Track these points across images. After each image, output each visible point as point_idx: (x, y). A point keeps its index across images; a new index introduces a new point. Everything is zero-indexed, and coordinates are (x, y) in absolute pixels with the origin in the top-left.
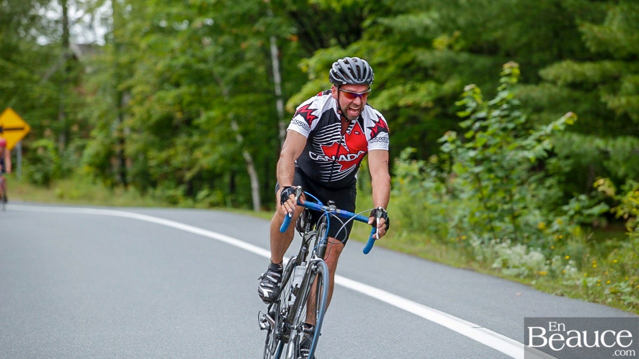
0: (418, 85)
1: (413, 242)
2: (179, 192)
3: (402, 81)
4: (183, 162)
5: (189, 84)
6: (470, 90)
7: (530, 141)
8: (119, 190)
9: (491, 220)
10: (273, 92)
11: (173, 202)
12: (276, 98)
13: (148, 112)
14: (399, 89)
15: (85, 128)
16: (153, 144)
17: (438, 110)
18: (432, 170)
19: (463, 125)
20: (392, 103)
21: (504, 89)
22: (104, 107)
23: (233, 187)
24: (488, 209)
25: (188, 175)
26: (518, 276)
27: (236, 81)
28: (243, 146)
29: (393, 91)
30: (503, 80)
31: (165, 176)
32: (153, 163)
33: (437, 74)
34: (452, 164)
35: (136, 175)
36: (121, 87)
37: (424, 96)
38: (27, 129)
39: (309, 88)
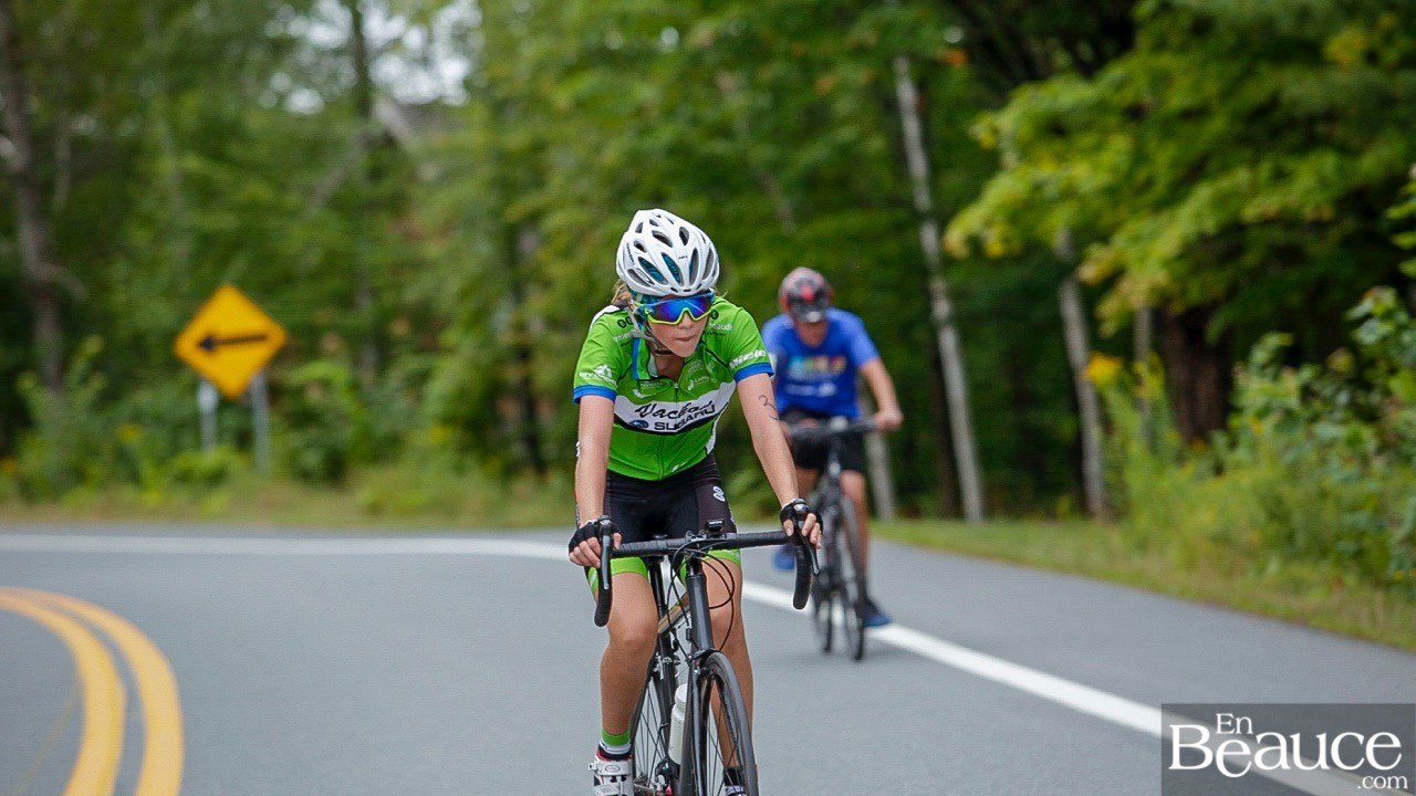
0: (1290, 164)
1: (1297, 587)
3: (1247, 154)
8: (524, 485)
10: (907, 203)
12: (918, 218)
13: (587, 273)
15: (427, 326)
17: (1349, 224)
18: (1339, 389)
19: (1411, 268)
20: (1223, 216)
22: (472, 267)
27: (811, 182)
29: (1225, 183)
33: (1340, 132)
34: (1390, 372)
36: (514, 213)
37: (1308, 192)
38: (278, 337)
39: (1003, 189)
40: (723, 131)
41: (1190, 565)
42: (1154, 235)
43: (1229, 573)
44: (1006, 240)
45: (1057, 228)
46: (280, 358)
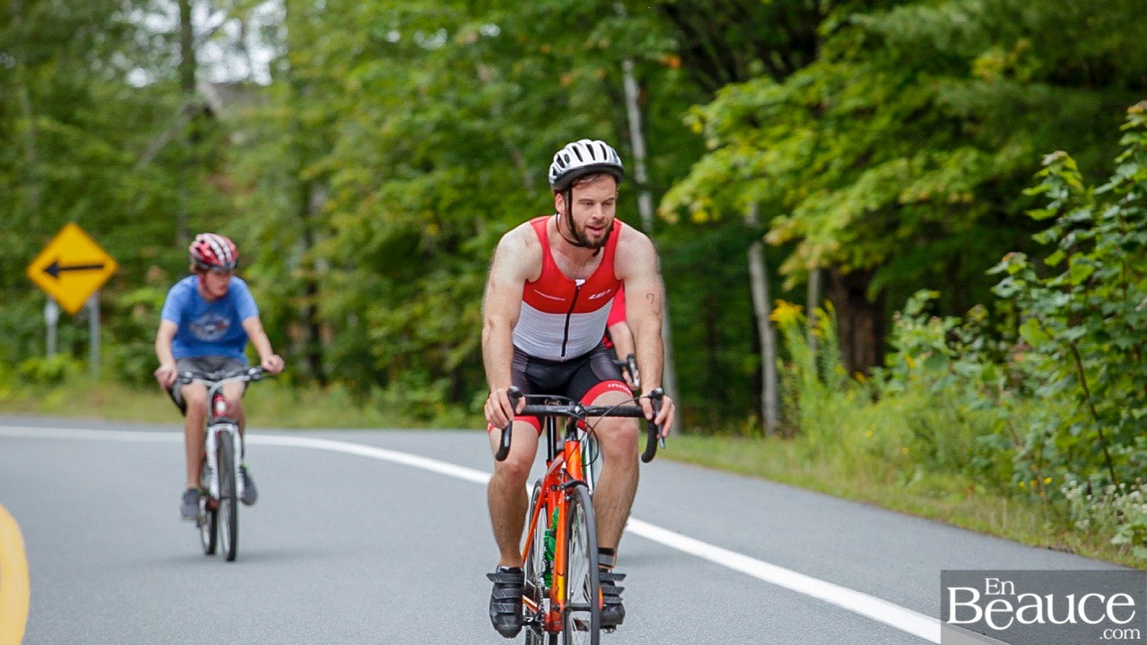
0: (938, 156)
1: (937, 493)
2: (435, 394)
3: (905, 147)
4: (441, 330)
5: (452, 165)
6: (1054, 163)
8: (311, 393)
9: (1105, 442)
10: (631, 178)
11: (423, 416)
12: (638, 189)
13: (366, 223)
14: (901, 164)
16: (377, 294)
17: (985, 207)
18: (976, 336)
19: (1041, 238)
20: (883, 197)
21: (1129, 160)
22: (273, 215)
24: (1098, 417)
25: (453, 359)
29: (886, 170)
30: (1126, 140)
31: (405, 361)
32: (377, 333)
33: (981, 132)
34: (1018, 324)
35: (345, 361)
36: (306, 174)
37: (954, 180)
38: (111, 266)
39: (708, 168)
40: (483, 113)
41: (851, 473)
42: (827, 210)
43: (883, 481)
44: (708, 210)
45: (749, 201)
46: (110, 284)
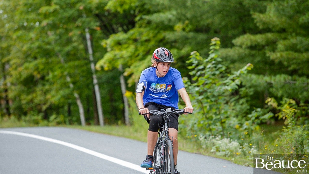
2: (40, 117)
4: (41, 101)
5: (42, 57)
6: (194, 54)
7: (228, 81)
8: (6, 118)
9: (209, 125)
10: (88, 59)
11: (36, 123)
12: (90, 62)
13: (20, 73)
16: (23, 91)
19: (191, 73)
21: (212, 53)
23: (70, 112)
24: (207, 119)
25: (44, 108)
26: (225, 155)
27: (68, 54)
28: (73, 90)
30: (211, 48)
31: (32, 109)
32: (24, 102)
33: (177, 45)
35: (15, 109)
36: (3, 61)
39: (108, 56)
40: (49, 43)
42: (139, 66)
44: (108, 67)
45: (119, 64)
